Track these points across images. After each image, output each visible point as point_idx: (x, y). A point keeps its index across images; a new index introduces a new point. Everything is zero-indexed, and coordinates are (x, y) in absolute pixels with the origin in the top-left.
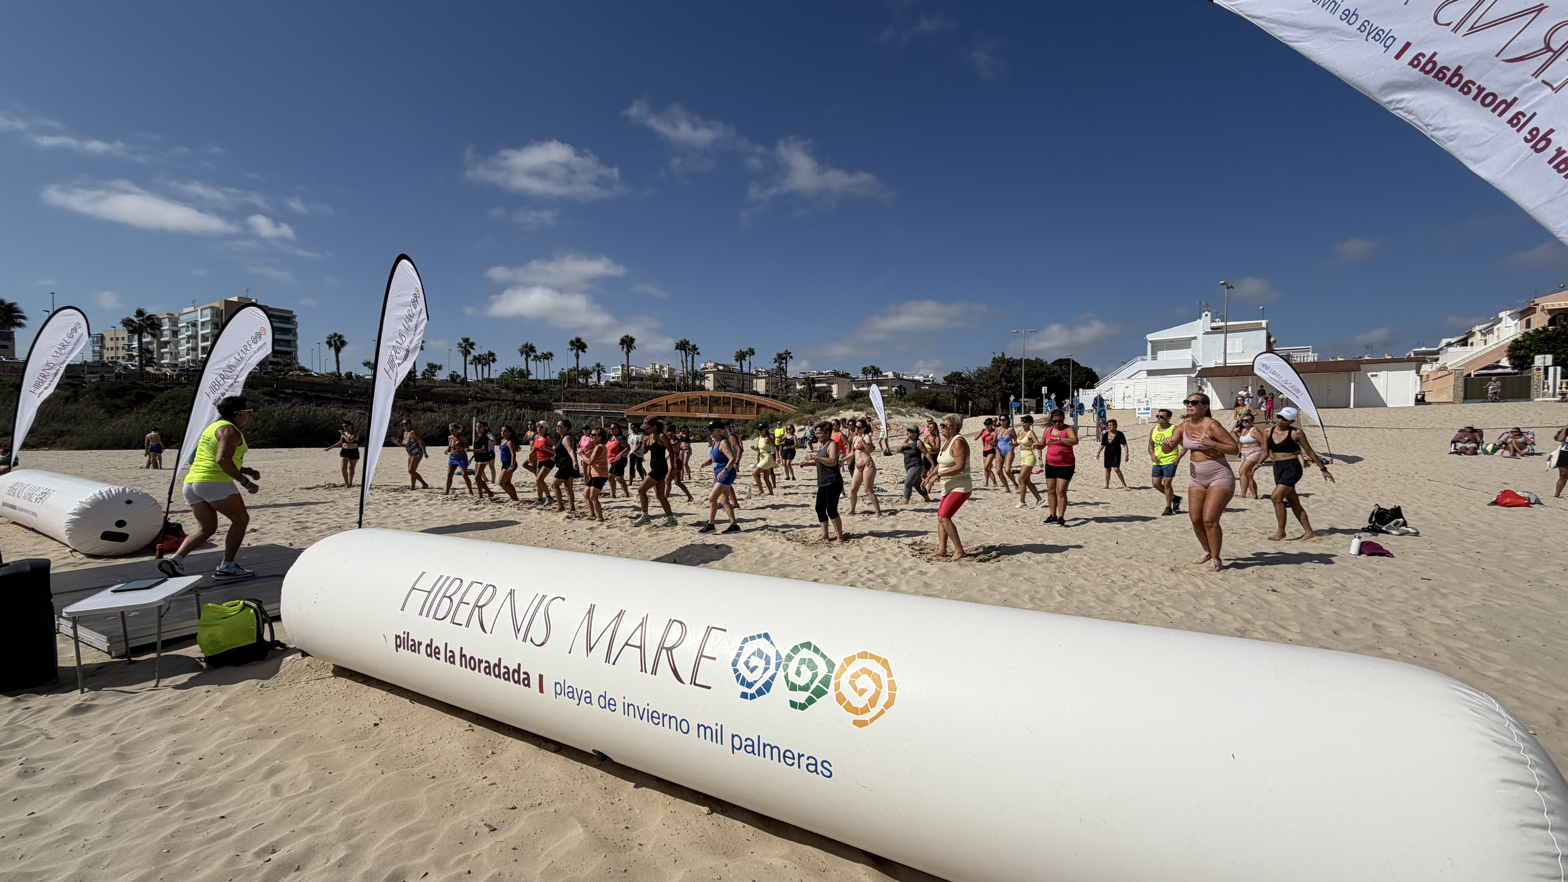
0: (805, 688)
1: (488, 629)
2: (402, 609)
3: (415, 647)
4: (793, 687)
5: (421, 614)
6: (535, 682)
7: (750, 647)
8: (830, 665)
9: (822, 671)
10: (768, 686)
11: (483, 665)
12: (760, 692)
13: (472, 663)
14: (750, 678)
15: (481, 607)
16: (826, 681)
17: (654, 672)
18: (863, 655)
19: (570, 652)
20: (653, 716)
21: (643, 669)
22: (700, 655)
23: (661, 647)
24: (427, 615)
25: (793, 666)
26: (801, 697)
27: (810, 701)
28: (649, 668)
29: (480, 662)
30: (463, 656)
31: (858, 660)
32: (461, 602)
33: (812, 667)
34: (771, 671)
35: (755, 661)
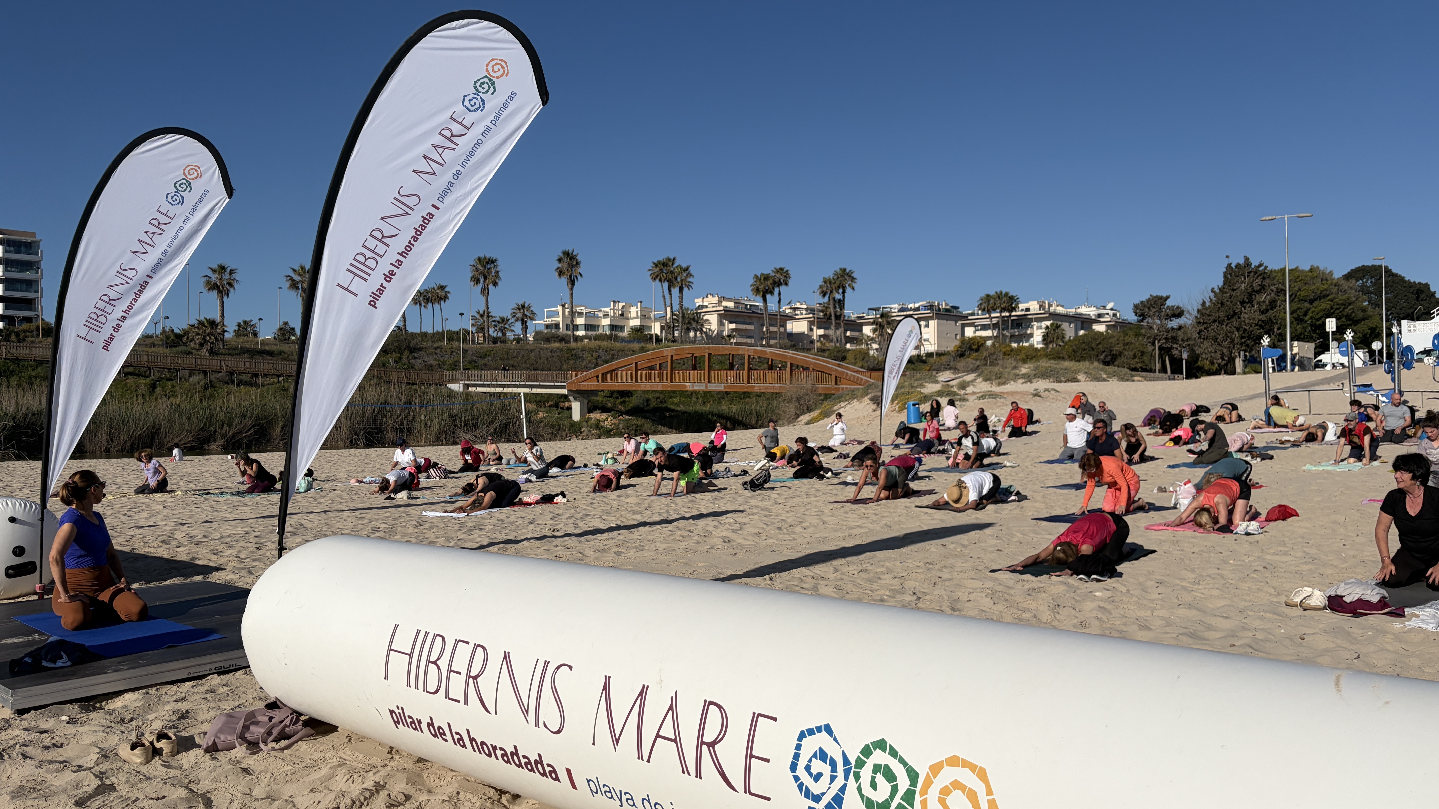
1: (492, 709)
2: (386, 678)
3: (415, 725)
5: (409, 685)
6: (563, 776)
7: (810, 745)
8: (913, 775)
10: (838, 800)
11: (499, 753)
13: (485, 749)
14: (816, 789)
15: (475, 678)
16: (909, 798)
17: (699, 774)
18: (954, 761)
19: (594, 744)
21: (685, 770)
22: (750, 756)
23: (701, 742)
24: (417, 688)
25: (866, 773)
28: (692, 769)
29: (495, 748)
30: (472, 740)
31: (946, 769)
32: (450, 670)
33: (890, 776)
34: (840, 781)
35: (818, 766)
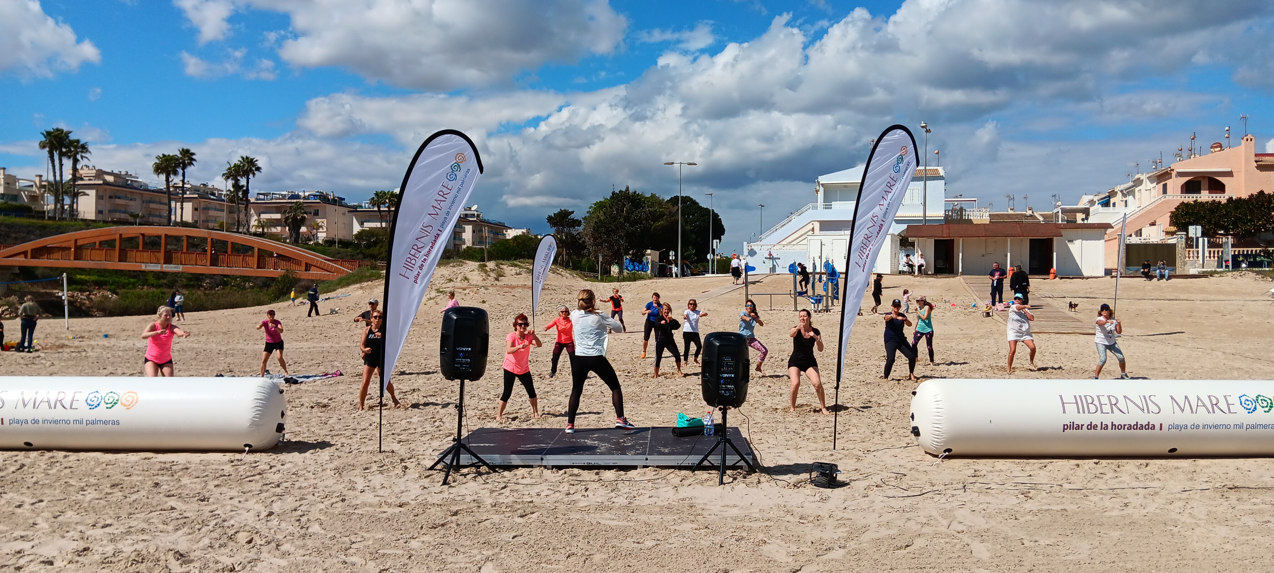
0: (1267, 407)
1: (1126, 412)
2: (1064, 412)
3: (1079, 427)
4: (1263, 407)
5: (1079, 412)
6: (1157, 427)
7: (1243, 399)
8: (1270, 400)
9: (1269, 402)
10: (1255, 408)
11: (1126, 427)
12: (1254, 411)
13: (1121, 427)
14: (1249, 407)
15: (1115, 405)
16: (1271, 403)
17: (1214, 412)
19: (1174, 413)
20: (1216, 427)
21: (1209, 412)
22: (1228, 405)
23: (1212, 405)
24: (1084, 412)
25: (1260, 401)
26: (1267, 409)
27: (1270, 410)
28: (1211, 411)
29: (1125, 425)
30: (1112, 425)
32: (1101, 405)
33: (1265, 401)
34: (1254, 404)
35: (1247, 403)
